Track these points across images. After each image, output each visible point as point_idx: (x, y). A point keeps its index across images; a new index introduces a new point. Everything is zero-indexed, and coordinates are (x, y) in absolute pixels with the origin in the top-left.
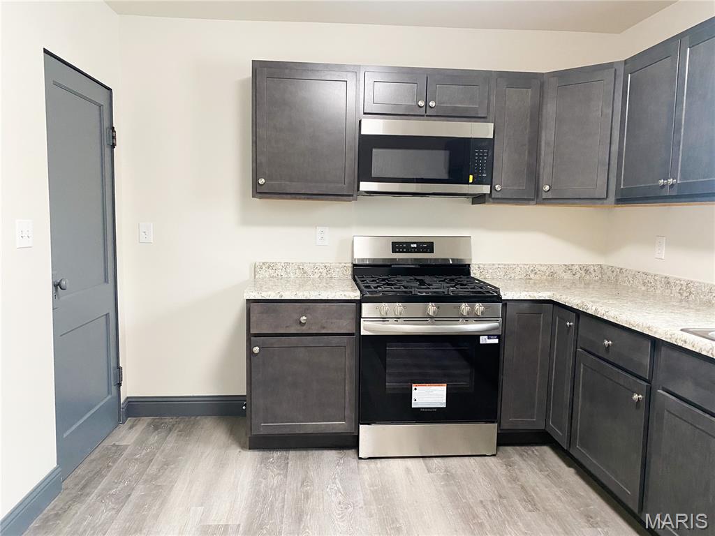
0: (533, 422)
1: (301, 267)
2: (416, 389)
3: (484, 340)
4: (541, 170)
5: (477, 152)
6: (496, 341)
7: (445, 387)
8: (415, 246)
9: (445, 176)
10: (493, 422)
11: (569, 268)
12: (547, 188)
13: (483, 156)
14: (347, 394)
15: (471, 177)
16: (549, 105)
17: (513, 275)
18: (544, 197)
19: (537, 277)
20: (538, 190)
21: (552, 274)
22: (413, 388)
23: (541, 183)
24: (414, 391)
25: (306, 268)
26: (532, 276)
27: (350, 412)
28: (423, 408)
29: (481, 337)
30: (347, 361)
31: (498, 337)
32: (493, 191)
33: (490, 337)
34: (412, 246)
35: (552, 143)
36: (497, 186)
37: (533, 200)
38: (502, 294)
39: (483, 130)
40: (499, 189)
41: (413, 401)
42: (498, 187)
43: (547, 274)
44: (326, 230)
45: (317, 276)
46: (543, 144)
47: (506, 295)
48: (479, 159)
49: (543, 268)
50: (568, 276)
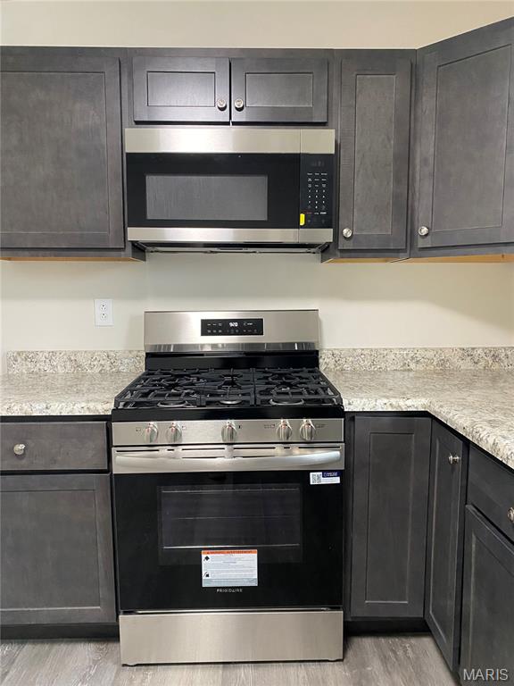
0: (403, 606)
1: (72, 358)
2: (207, 558)
3: (316, 479)
4: (416, 204)
5: (309, 177)
6: (337, 480)
7: (256, 555)
8: (236, 324)
9: (263, 217)
10: (338, 609)
11: (467, 353)
12: (424, 231)
13: (320, 183)
14: (101, 565)
15: (302, 217)
16: (424, 99)
17: (383, 365)
18: (420, 246)
19: (420, 367)
20: (411, 235)
21: (443, 362)
22: (204, 556)
23: (416, 223)
24: (204, 562)
25: (81, 360)
26: (413, 366)
27: (106, 592)
28: (219, 588)
29: (311, 474)
30: (98, 513)
31: (340, 473)
32: (341, 239)
33: (326, 473)
34: (231, 325)
35: (431, 161)
36: (345, 231)
37: (404, 251)
38: (345, 402)
39: (319, 142)
40: (349, 235)
41: (204, 578)
42: (347, 232)
43: (435, 363)
44: (109, 303)
45: (97, 370)
46: (418, 161)
47: (352, 403)
48: (313, 189)
49: (430, 354)
50: (466, 365)
